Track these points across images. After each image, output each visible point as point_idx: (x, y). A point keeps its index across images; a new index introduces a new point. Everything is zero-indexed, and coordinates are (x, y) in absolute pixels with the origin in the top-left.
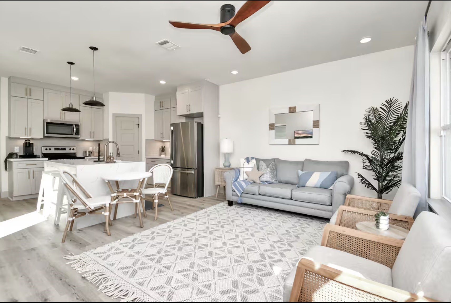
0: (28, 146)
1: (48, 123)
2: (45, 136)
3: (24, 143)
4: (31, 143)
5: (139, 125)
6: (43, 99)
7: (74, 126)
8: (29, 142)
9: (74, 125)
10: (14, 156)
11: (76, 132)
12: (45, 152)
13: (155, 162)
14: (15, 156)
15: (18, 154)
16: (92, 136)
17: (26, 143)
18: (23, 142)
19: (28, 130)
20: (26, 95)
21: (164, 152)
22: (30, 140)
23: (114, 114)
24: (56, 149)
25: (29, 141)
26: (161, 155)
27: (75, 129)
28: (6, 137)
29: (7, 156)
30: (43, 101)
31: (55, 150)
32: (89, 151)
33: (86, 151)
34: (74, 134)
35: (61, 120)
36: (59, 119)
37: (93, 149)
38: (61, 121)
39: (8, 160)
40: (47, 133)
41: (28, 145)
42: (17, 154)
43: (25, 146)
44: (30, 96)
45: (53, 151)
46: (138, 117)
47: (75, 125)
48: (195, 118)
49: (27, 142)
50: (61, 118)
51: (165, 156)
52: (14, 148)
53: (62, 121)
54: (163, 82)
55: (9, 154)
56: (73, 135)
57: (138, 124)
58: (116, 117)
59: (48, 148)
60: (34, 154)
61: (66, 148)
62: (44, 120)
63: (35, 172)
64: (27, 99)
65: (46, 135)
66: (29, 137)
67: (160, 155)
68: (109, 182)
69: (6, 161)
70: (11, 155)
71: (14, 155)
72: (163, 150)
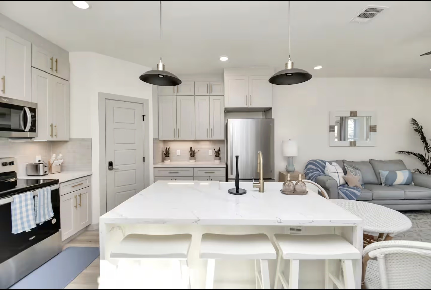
5: (144, 116)
11: (32, 126)
16: (54, 134)
26: (165, 161)
32: (45, 166)
34: (26, 130)
46: (143, 104)
47: (28, 109)
51: (171, 161)
56: (23, 131)
58: (105, 99)
72: (167, 154)
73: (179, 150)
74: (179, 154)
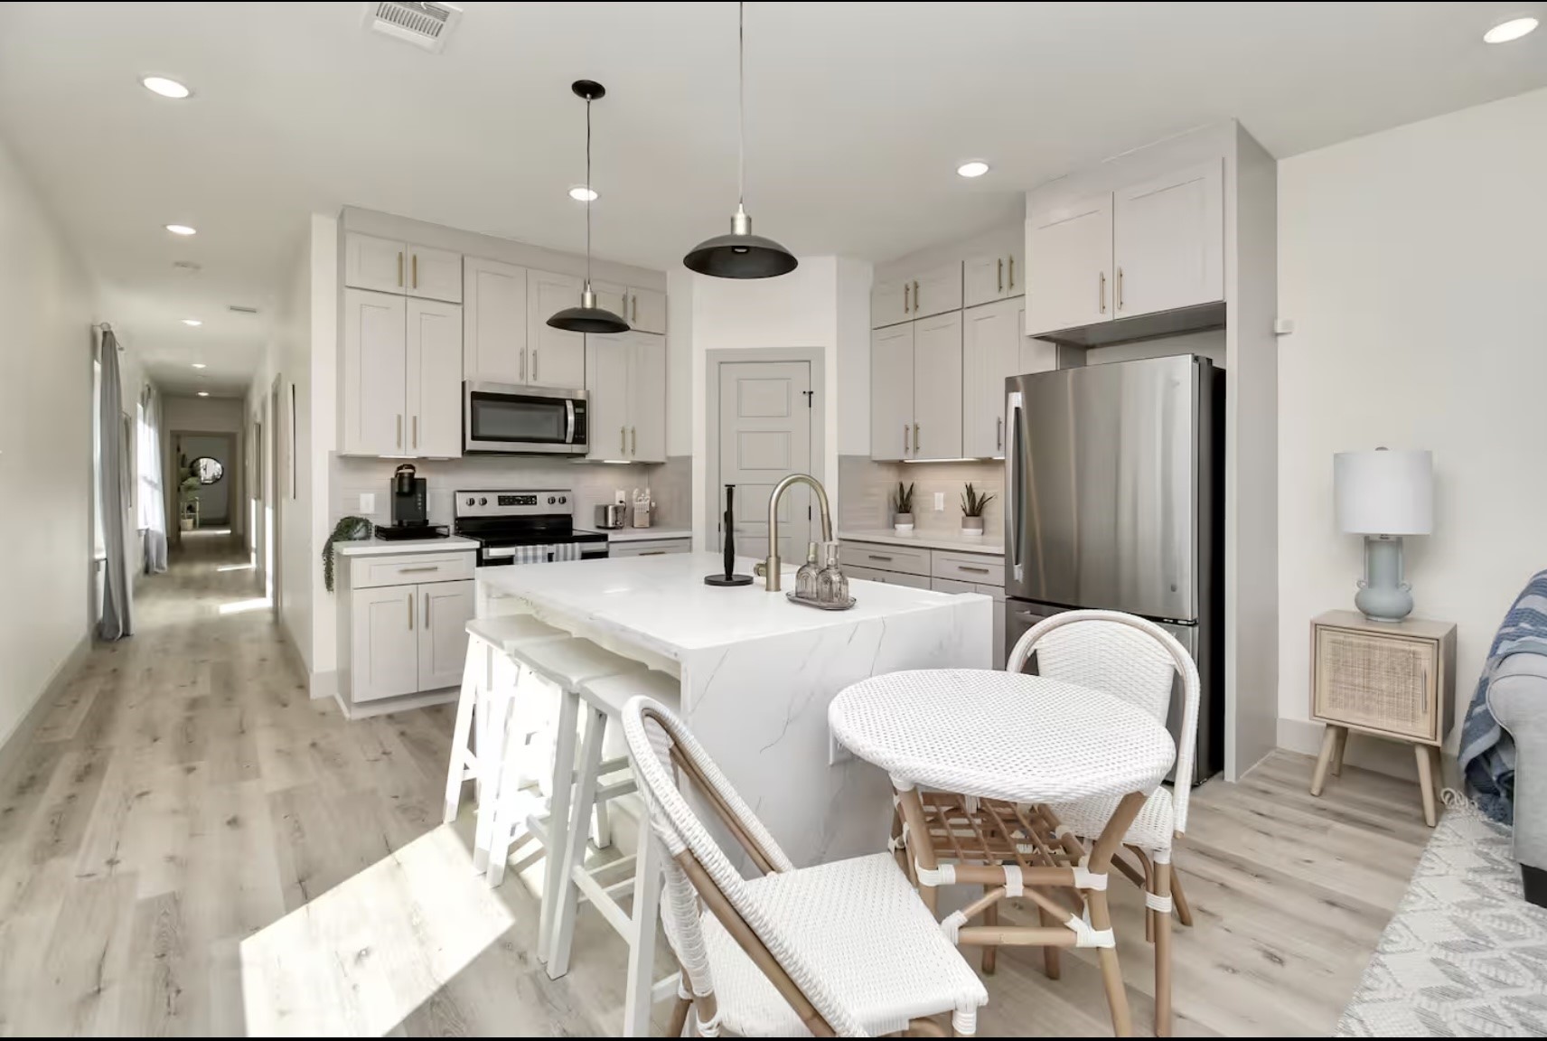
0: (408, 489)
1: (476, 396)
2: (468, 448)
3: (393, 476)
4: (416, 476)
5: (811, 393)
6: (460, 301)
7: (570, 406)
8: (412, 475)
9: (567, 402)
10: (358, 531)
11: (575, 433)
12: (465, 511)
13: (889, 559)
14: (361, 534)
15: (371, 521)
16: (629, 447)
17: (400, 477)
18: (389, 474)
19: (407, 426)
20: (401, 285)
21: (908, 512)
22: (414, 465)
23: (710, 353)
24: (503, 501)
25: (411, 471)
26: (897, 526)
27: (571, 418)
28: (331, 452)
29: (333, 531)
30: (460, 307)
31: (500, 504)
32: (616, 509)
33: (606, 509)
34: (567, 441)
35: (524, 383)
36: (517, 380)
37: (631, 501)
38: (521, 386)
39: (336, 545)
40: (474, 438)
41: (406, 489)
42: (367, 523)
43: (397, 490)
44: (415, 287)
45: (493, 509)
46: (808, 360)
47: (571, 402)
48: (1096, 351)
49: (401, 474)
50: (522, 375)
51: (914, 528)
52: (358, 499)
53: (527, 387)
54: (973, 170)
55: (339, 524)
56: (563, 442)
57: (807, 391)
58: (721, 362)
59: (477, 497)
60: (427, 522)
61: (539, 496)
62: (463, 384)
63: (431, 600)
64: (404, 298)
65: (471, 445)
66: (412, 454)
67: (893, 523)
68: (915, 789)
69: (328, 551)
70: (347, 529)
71: (358, 528)
72: (904, 504)
73: (942, 495)
74: (941, 508)
